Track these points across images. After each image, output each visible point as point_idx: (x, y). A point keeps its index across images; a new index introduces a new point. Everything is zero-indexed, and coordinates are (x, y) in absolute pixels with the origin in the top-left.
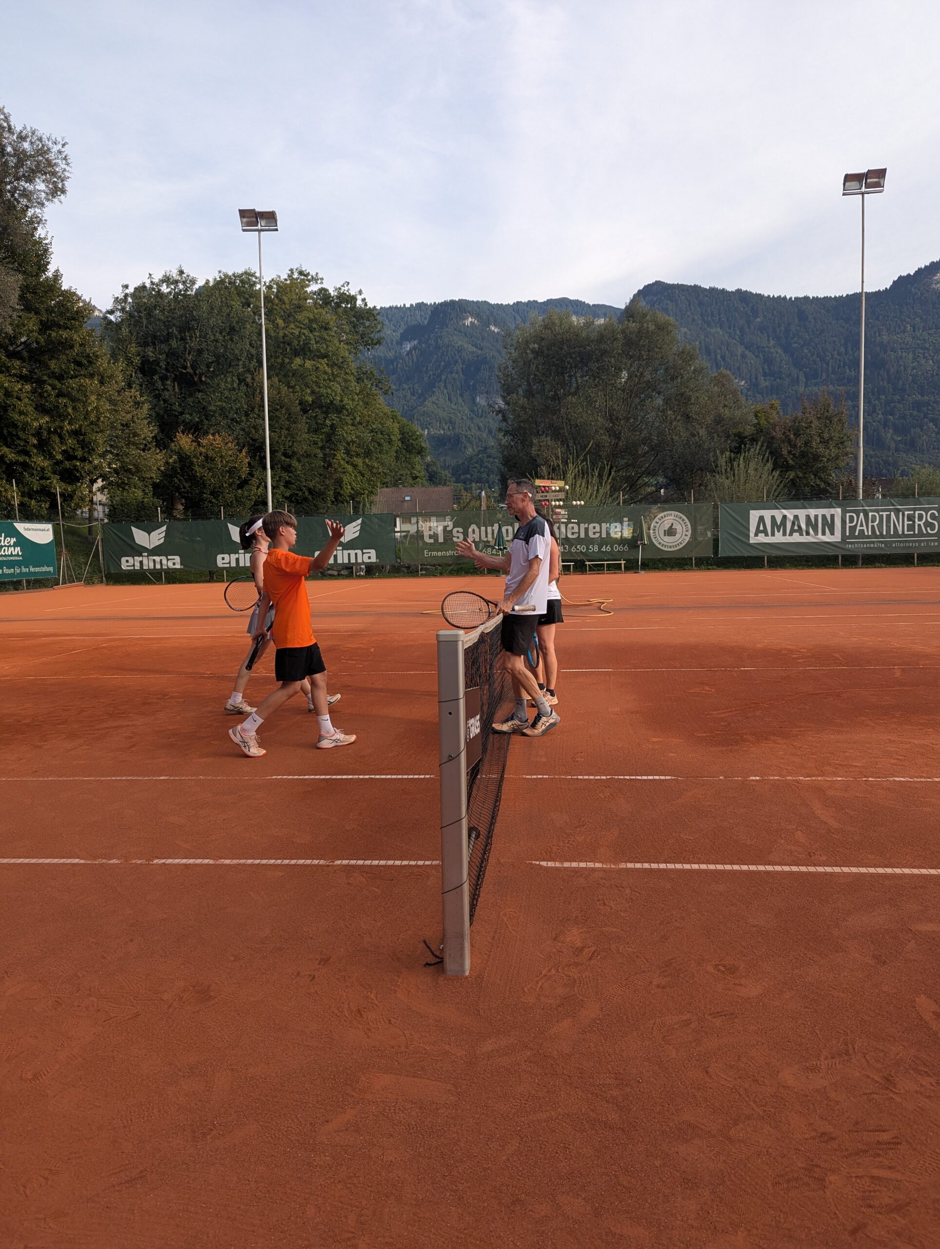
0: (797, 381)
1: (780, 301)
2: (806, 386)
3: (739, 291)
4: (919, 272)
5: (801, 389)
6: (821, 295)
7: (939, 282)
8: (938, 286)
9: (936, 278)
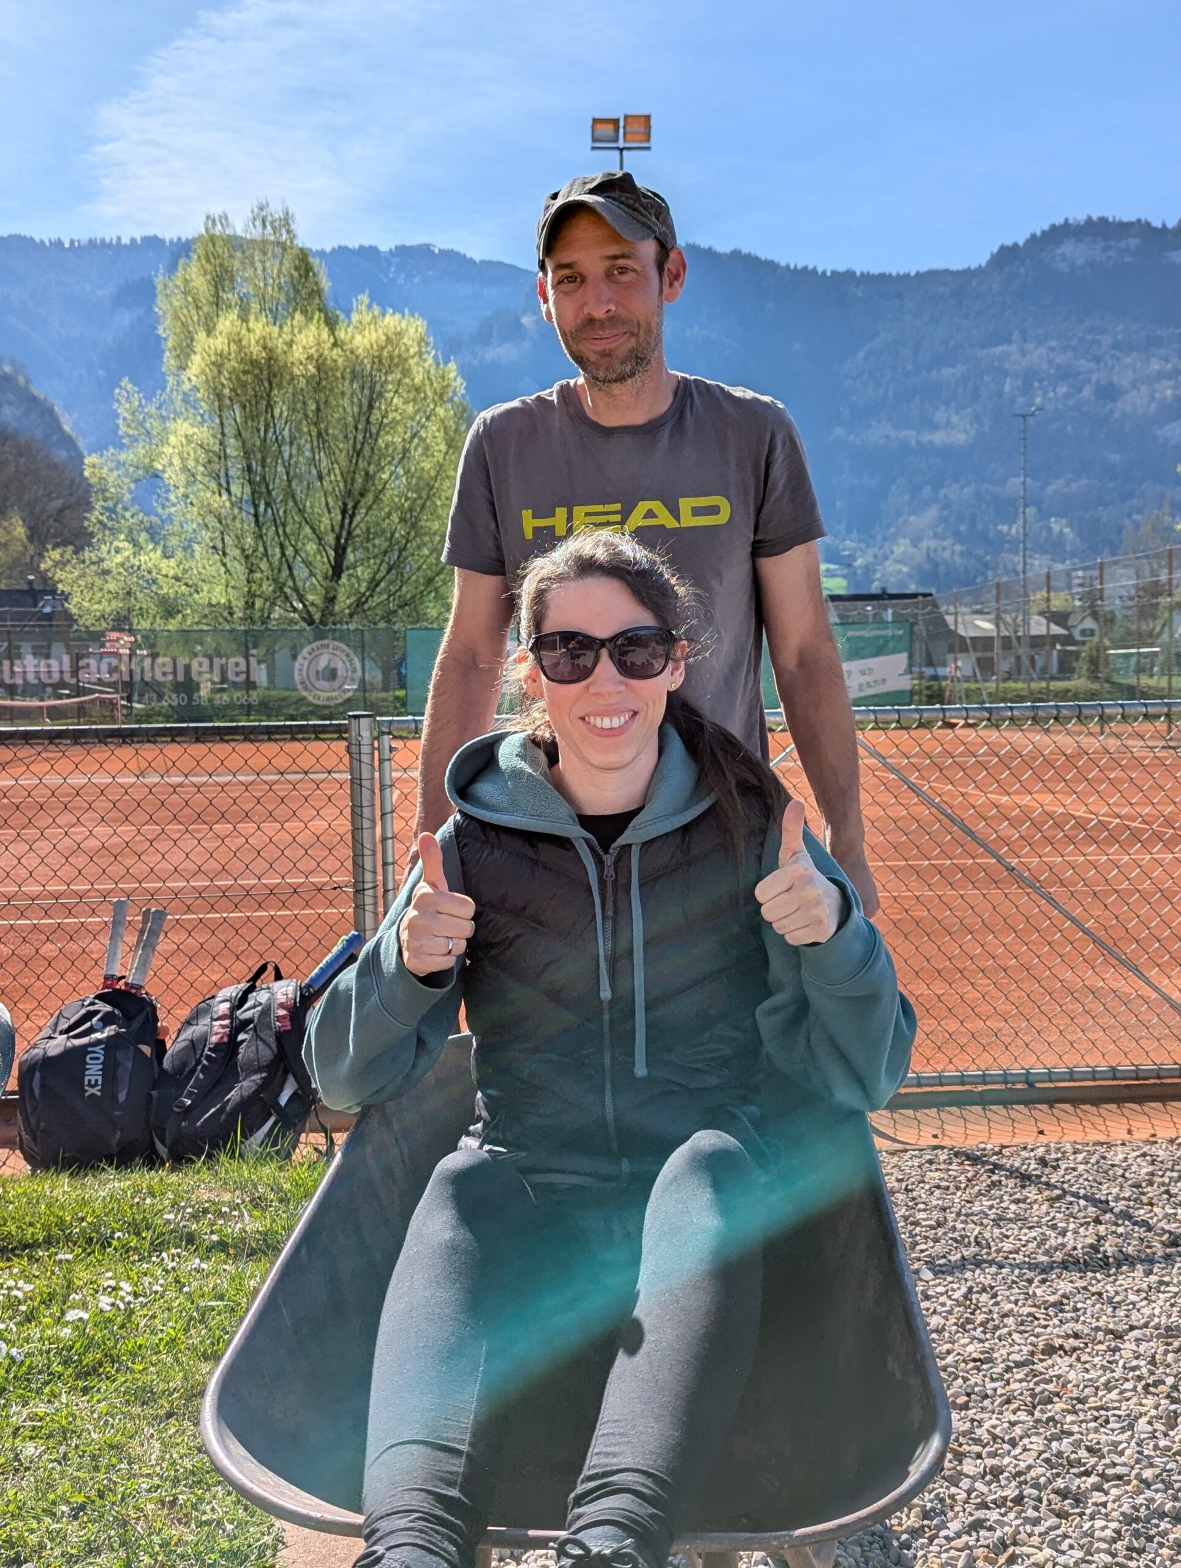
1: (807, 276)
3: (737, 254)
4: (1033, 240)
7: (1064, 259)
8: (1063, 266)
9: (1059, 251)
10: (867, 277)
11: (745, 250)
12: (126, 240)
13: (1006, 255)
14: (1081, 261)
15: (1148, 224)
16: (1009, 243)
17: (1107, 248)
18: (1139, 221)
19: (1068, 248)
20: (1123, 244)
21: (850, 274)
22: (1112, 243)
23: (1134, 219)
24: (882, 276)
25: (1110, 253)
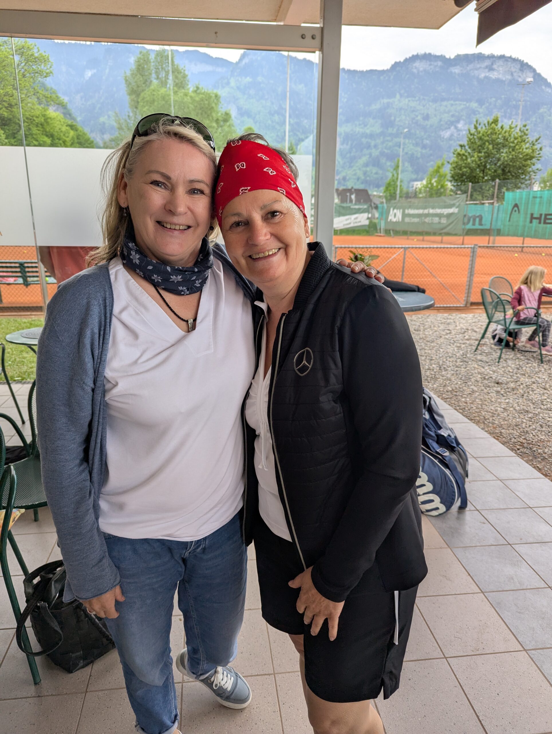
4: (406, 60)
7: (416, 68)
8: (415, 71)
9: (414, 65)
13: (396, 65)
14: (421, 69)
15: (445, 56)
16: (398, 61)
17: (430, 65)
18: (442, 55)
19: (417, 64)
20: (436, 64)
22: (432, 63)
23: (440, 54)
25: (432, 67)
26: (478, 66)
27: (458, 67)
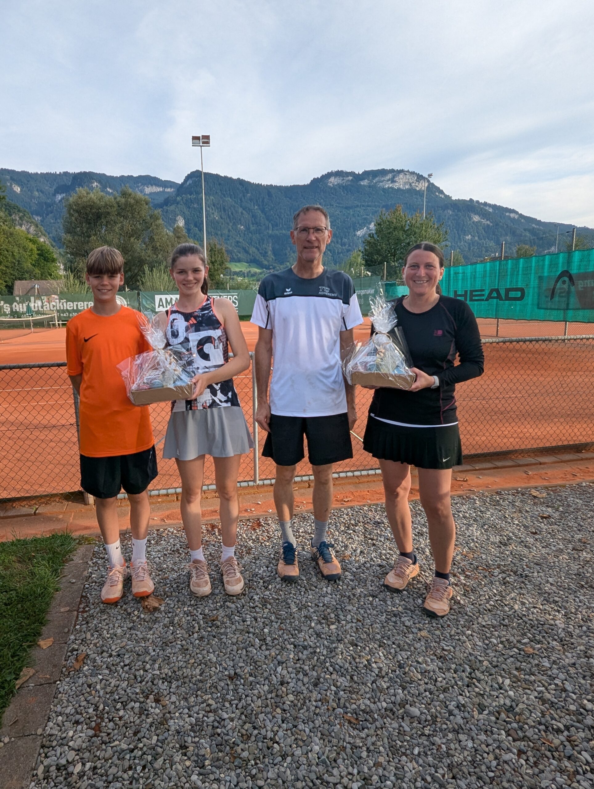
0: (268, 228)
1: (259, 186)
2: (273, 230)
3: (239, 179)
4: (323, 177)
5: (270, 232)
6: (278, 185)
7: (331, 182)
8: (330, 185)
9: (330, 180)
10: (276, 186)
11: (241, 178)
12: (58, 173)
13: (315, 181)
14: (336, 183)
15: (354, 173)
16: (316, 177)
17: (343, 179)
18: (352, 172)
19: (332, 179)
20: (347, 179)
21: (271, 185)
24: (280, 186)
25: (344, 181)
26: (383, 179)
27: (366, 181)
